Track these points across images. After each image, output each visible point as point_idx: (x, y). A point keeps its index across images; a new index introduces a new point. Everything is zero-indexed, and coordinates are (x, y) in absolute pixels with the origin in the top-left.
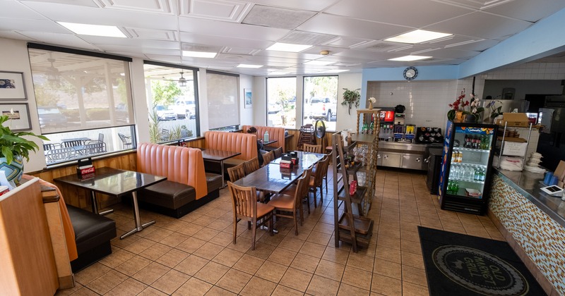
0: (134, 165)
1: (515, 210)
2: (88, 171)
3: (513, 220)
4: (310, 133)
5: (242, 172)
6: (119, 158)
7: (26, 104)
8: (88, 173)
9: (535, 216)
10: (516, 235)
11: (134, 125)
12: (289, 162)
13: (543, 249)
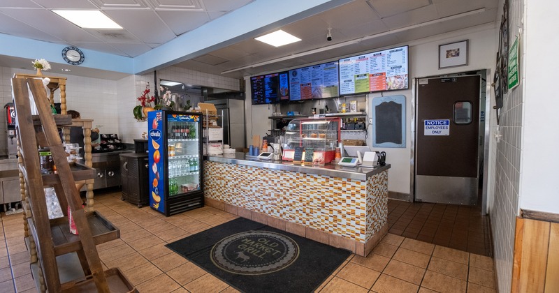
1: (242, 184)
3: (242, 194)
9: (267, 179)
10: (250, 206)
13: (285, 202)
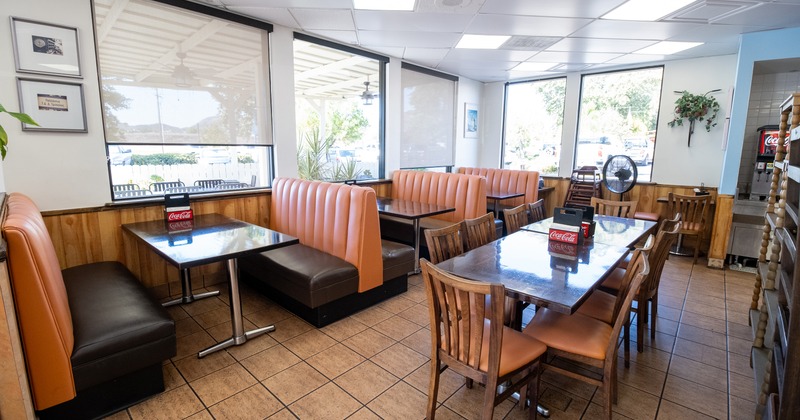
0: (267, 217)
2: (181, 216)
4: (592, 184)
5: (459, 242)
6: (242, 200)
7: (80, 85)
8: (179, 221)
11: (272, 146)
12: (576, 229)
